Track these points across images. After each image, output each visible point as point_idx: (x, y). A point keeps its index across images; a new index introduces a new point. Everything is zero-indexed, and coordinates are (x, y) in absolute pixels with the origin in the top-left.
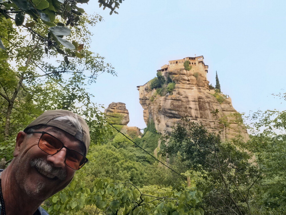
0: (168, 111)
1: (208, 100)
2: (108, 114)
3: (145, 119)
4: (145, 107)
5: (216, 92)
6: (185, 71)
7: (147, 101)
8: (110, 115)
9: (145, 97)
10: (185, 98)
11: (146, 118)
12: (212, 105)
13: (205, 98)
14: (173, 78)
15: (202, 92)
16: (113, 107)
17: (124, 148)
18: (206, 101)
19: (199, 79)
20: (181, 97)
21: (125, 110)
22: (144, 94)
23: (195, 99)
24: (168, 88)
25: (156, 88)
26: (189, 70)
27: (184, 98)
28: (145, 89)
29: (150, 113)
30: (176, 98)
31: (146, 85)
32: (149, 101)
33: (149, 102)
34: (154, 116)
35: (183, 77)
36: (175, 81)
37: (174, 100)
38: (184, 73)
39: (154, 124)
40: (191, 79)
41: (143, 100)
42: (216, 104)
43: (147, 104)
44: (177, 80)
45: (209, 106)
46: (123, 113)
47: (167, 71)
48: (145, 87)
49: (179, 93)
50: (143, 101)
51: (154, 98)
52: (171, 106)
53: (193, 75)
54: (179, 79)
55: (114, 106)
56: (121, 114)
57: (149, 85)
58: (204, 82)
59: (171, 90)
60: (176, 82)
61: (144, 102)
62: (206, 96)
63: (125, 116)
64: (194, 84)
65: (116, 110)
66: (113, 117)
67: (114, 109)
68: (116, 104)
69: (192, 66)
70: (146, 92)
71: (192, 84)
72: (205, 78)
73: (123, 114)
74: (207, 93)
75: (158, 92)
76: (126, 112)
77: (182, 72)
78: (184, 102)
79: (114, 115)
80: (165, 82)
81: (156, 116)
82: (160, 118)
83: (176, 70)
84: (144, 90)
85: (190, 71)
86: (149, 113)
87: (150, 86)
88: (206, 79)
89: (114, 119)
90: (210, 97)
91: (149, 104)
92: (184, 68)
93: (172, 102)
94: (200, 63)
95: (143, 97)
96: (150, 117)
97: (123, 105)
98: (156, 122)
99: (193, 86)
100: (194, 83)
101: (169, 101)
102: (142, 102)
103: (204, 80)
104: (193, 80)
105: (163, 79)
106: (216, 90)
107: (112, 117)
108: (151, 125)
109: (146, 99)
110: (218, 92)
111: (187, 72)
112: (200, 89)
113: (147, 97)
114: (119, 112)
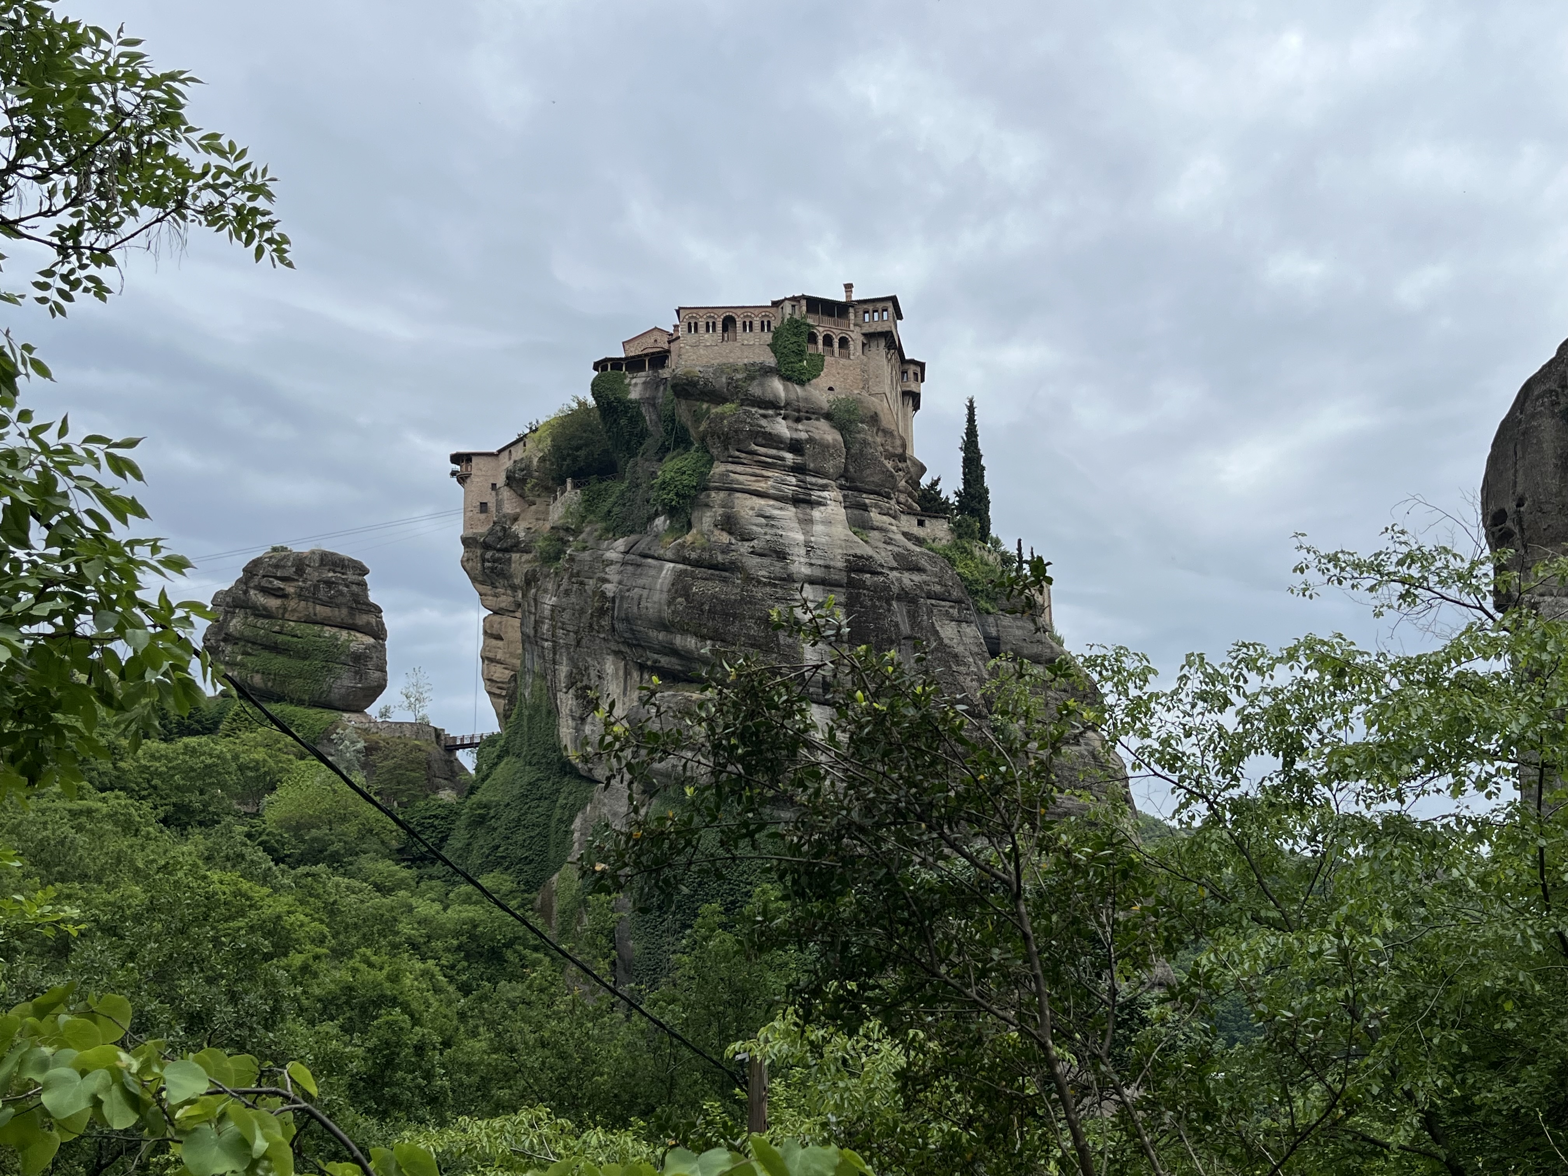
0: (653, 634)
1: (908, 579)
2: (235, 624)
3: (489, 680)
4: (496, 595)
5: (960, 537)
6: (778, 387)
7: (515, 556)
8: (248, 632)
9: (504, 529)
10: (766, 561)
11: (501, 674)
12: (930, 613)
13: (892, 569)
14: (697, 421)
15: (873, 528)
16: (277, 583)
17: (336, 861)
18: (895, 589)
19: (865, 443)
20: (744, 548)
21: (361, 611)
22: (498, 510)
23: (827, 567)
24: (664, 486)
25: (580, 477)
26: (801, 383)
27: (761, 555)
28: (510, 480)
29: (530, 640)
30: (706, 555)
31: (518, 453)
32: (531, 556)
33: (526, 567)
34: (554, 662)
35: (763, 422)
36: (709, 440)
37: (698, 564)
38: (769, 396)
39: (553, 713)
40: (811, 440)
41: (486, 546)
42: (955, 612)
43: (517, 581)
44: (726, 440)
45: (913, 616)
46: (342, 627)
47: (665, 373)
48: (506, 463)
49: (729, 524)
50: (489, 555)
51: (566, 543)
52: (670, 603)
53: (828, 416)
54: (736, 431)
55: (282, 579)
56: (328, 631)
57: (533, 453)
58: (889, 465)
59: (684, 497)
60: (715, 452)
61: (494, 561)
62: (896, 556)
63: (354, 647)
64: (825, 476)
65: (292, 604)
66: (275, 648)
67: (284, 596)
68: (300, 564)
69: (822, 358)
70: (516, 499)
71: (817, 473)
72: (898, 442)
73: (344, 634)
74: (905, 534)
75: (590, 503)
76: (362, 619)
77: (755, 390)
78: (759, 582)
79: (280, 638)
80: (649, 441)
81: (571, 659)
82: (593, 673)
83: (721, 370)
84: (501, 481)
85: (807, 387)
86: (525, 638)
87: (542, 460)
88: (904, 446)
89: (278, 663)
90: (923, 562)
91: (530, 580)
92: (770, 360)
93: (679, 576)
94: (873, 344)
95: (491, 532)
96: (528, 664)
97: (351, 576)
98: (567, 702)
99: (824, 488)
100: (830, 466)
101: (661, 569)
102: (484, 560)
103: (890, 456)
104: (825, 447)
105: (636, 419)
106: (958, 525)
107: (265, 647)
108: (531, 718)
109: (510, 542)
110: (971, 536)
111: (786, 389)
112: (865, 508)
113: (519, 529)
114: (315, 623)
